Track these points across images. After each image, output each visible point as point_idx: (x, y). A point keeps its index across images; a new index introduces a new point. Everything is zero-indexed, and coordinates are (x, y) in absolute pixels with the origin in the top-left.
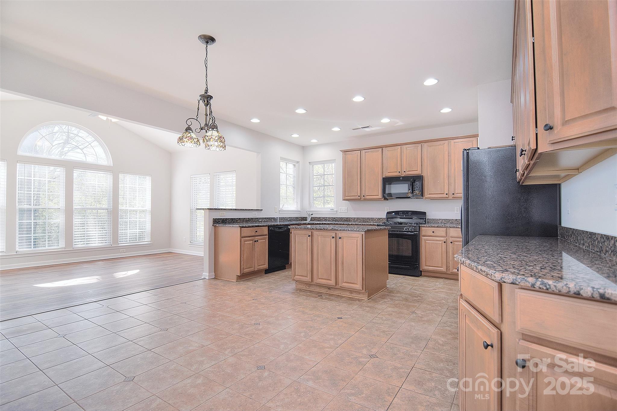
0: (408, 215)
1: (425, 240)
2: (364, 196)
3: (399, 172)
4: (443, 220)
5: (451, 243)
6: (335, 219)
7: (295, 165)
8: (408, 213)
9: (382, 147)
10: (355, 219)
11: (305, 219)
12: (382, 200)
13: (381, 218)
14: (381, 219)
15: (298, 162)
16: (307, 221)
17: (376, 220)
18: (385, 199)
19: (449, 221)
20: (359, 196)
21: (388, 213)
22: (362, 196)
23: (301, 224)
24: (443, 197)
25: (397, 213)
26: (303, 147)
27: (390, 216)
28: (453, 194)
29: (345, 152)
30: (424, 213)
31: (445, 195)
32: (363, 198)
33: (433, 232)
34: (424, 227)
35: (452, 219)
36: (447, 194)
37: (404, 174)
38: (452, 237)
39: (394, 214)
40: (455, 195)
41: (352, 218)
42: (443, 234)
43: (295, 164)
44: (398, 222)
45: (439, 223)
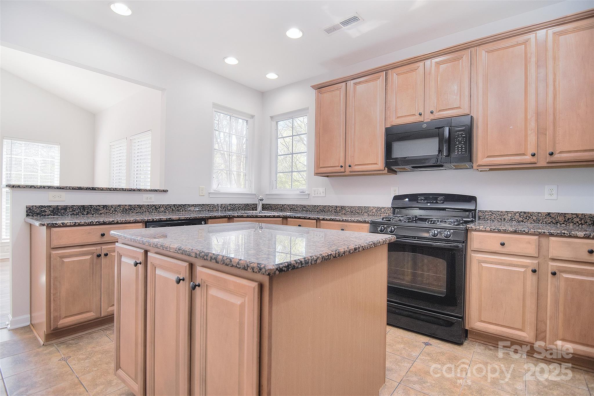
0: (437, 203)
1: (480, 262)
2: (350, 166)
3: (420, 115)
4: (515, 213)
5: (554, 274)
6: (305, 207)
7: (247, 121)
8: (436, 199)
9: (386, 70)
10: (338, 209)
11: (254, 207)
12: (384, 172)
13: (383, 208)
14: (383, 210)
15: (252, 117)
16: (256, 210)
17: (374, 210)
18: (392, 171)
19: (529, 217)
20: (342, 167)
21: (396, 198)
22: (347, 165)
23: (234, 217)
24: (524, 161)
25: (414, 198)
26: (262, 93)
27: (400, 204)
28: (551, 154)
29: (320, 88)
30: (472, 199)
31: (528, 158)
32: (348, 169)
33: (503, 244)
34: (475, 230)
35: (539, 213)
36: (533, 155)
37: (432, 117)
38: (554, 260)
39: (407, 199)
40: (557, 157)
41: (332, 207)
42: (532, 250)
43: (247, 119)
44: (416, 217)
45: (504, 219)
